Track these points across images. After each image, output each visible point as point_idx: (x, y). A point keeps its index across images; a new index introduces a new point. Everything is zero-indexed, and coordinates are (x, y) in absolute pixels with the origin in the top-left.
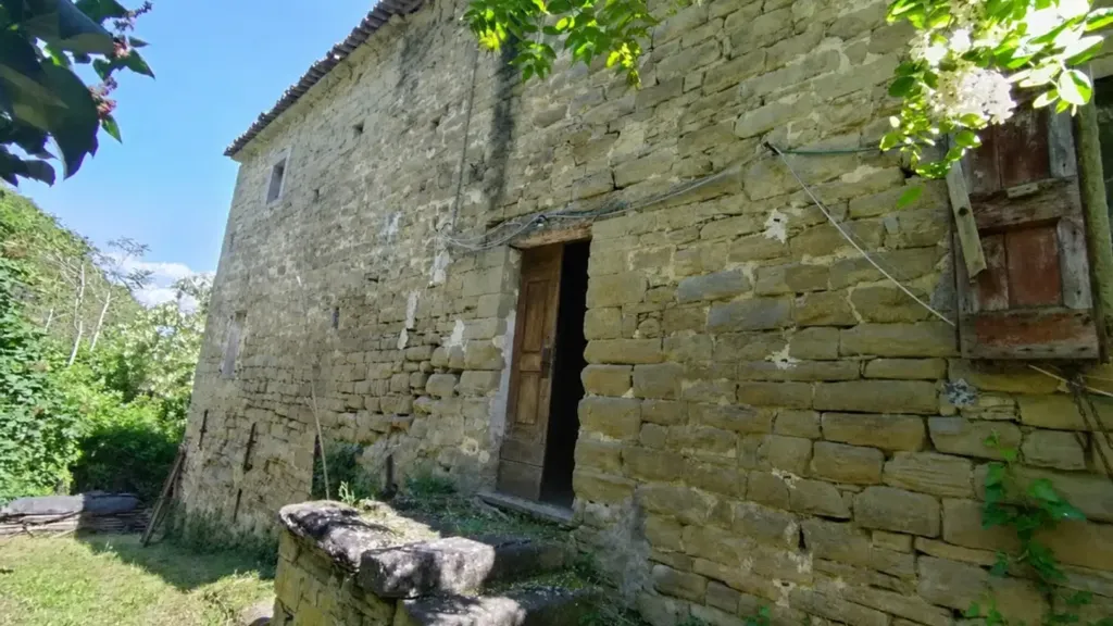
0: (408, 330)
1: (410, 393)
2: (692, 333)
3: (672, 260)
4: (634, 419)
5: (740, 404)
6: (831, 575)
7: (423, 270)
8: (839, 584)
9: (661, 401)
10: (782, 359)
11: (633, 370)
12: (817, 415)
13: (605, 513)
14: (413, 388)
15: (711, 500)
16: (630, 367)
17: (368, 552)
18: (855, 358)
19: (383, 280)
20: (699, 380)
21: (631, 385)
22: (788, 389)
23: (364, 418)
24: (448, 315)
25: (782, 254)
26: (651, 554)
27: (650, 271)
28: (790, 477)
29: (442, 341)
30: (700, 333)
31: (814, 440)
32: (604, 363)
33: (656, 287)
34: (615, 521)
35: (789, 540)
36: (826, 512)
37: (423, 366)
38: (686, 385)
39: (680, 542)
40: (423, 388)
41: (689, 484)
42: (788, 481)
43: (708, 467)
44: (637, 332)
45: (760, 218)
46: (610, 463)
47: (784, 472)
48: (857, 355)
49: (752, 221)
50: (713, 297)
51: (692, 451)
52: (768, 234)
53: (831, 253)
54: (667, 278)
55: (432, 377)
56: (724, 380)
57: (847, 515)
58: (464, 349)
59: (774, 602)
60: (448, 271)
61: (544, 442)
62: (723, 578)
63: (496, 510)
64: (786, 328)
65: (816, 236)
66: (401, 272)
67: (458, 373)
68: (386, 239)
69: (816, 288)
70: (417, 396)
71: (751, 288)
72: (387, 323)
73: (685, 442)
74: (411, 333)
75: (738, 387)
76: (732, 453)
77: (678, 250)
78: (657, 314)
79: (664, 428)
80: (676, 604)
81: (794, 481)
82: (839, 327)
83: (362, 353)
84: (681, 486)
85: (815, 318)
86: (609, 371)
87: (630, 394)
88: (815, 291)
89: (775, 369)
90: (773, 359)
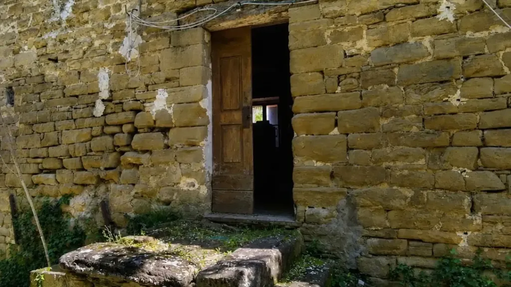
0: (103, 100)
1: (115, 151)
2: (386, 86)
3: (365, 36)
4: (342, 148)
5: (427, 130)
6: (494, 223)
7: (110, 50)
8: (500, 227)
9: (364, 134)
10: (455, 99)
11: (337, 115)
12: (481, 132)
13: (324, 213)
14: (118, 147)
15: (409, 193)
16: (335, 113)
17: (202, 273)
18: (504, 95)
19: (64, 60)
20: (393, 117)
21: (336, 125)
22: (461, 118)
23: (64, 176)
24: (147, 86)
25: (451, 31)
26: (366, 233)
27: (345, 45)
28: (465, 171)
29: (144, 107)
30: (391, 86)
31: (479, 147)
32: (312, 112)
33: (351, 56)
34: (333, 217)
35: (466, 208)
36: (490, 188)
37: (127, 128)
38: (384, 122)
39: (387, 221)
40: (129, 145)
41: (391, 184)
42: (464, 174)
43: (406, 172)
44: (339, 88)
45: (433, 7)
46: (325, 179)
47: (461, 169)
48: (505, 93)
49: (427, 8)
50: (401, 61)
51: (391, 164)
52: (441, 17)
53: (487, 29)
54: (360, 49)
55: (136, 137)
56: (414, 116)
57: (503, 187)
58: (170, 111)
59: (456, 244)
60: (142, 50)
61: (252, 173)
62: (420, 237)
63: (225, 225)
64: (457, 80)
65: (475, 19)
66: (84, 53)
67: (165, 131)
68: (60, 24)
69: (477, 53)
70: (122, 153)
71: (430, 54)
72: (77, 96)
73: (387, 159)
74: (107, 103)
75: (423, 120)
76: (422, 162)
77: (369, 29)
78: (356, 75)
79: (368, 152)
80: (387, 259)
81: (468, 174)
82: (493, 77)
83: (52, 123)
84: (385, 187)
85: (477, 72)
86: (315, 118)
87: (336, 131)
88: (476, 55)
89: (451, 106)
90: (449, 100)
